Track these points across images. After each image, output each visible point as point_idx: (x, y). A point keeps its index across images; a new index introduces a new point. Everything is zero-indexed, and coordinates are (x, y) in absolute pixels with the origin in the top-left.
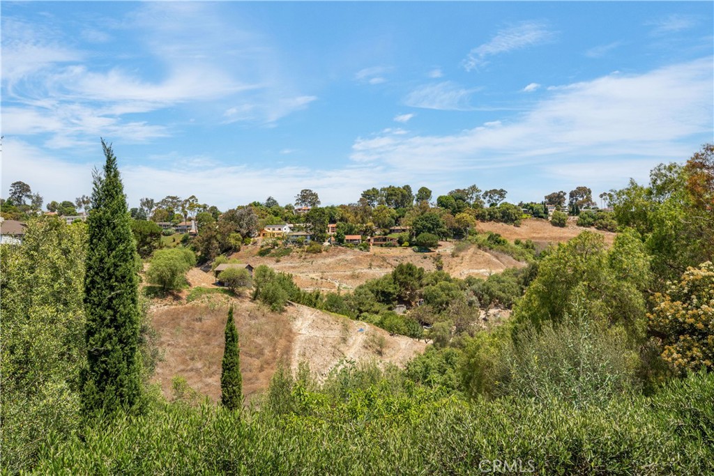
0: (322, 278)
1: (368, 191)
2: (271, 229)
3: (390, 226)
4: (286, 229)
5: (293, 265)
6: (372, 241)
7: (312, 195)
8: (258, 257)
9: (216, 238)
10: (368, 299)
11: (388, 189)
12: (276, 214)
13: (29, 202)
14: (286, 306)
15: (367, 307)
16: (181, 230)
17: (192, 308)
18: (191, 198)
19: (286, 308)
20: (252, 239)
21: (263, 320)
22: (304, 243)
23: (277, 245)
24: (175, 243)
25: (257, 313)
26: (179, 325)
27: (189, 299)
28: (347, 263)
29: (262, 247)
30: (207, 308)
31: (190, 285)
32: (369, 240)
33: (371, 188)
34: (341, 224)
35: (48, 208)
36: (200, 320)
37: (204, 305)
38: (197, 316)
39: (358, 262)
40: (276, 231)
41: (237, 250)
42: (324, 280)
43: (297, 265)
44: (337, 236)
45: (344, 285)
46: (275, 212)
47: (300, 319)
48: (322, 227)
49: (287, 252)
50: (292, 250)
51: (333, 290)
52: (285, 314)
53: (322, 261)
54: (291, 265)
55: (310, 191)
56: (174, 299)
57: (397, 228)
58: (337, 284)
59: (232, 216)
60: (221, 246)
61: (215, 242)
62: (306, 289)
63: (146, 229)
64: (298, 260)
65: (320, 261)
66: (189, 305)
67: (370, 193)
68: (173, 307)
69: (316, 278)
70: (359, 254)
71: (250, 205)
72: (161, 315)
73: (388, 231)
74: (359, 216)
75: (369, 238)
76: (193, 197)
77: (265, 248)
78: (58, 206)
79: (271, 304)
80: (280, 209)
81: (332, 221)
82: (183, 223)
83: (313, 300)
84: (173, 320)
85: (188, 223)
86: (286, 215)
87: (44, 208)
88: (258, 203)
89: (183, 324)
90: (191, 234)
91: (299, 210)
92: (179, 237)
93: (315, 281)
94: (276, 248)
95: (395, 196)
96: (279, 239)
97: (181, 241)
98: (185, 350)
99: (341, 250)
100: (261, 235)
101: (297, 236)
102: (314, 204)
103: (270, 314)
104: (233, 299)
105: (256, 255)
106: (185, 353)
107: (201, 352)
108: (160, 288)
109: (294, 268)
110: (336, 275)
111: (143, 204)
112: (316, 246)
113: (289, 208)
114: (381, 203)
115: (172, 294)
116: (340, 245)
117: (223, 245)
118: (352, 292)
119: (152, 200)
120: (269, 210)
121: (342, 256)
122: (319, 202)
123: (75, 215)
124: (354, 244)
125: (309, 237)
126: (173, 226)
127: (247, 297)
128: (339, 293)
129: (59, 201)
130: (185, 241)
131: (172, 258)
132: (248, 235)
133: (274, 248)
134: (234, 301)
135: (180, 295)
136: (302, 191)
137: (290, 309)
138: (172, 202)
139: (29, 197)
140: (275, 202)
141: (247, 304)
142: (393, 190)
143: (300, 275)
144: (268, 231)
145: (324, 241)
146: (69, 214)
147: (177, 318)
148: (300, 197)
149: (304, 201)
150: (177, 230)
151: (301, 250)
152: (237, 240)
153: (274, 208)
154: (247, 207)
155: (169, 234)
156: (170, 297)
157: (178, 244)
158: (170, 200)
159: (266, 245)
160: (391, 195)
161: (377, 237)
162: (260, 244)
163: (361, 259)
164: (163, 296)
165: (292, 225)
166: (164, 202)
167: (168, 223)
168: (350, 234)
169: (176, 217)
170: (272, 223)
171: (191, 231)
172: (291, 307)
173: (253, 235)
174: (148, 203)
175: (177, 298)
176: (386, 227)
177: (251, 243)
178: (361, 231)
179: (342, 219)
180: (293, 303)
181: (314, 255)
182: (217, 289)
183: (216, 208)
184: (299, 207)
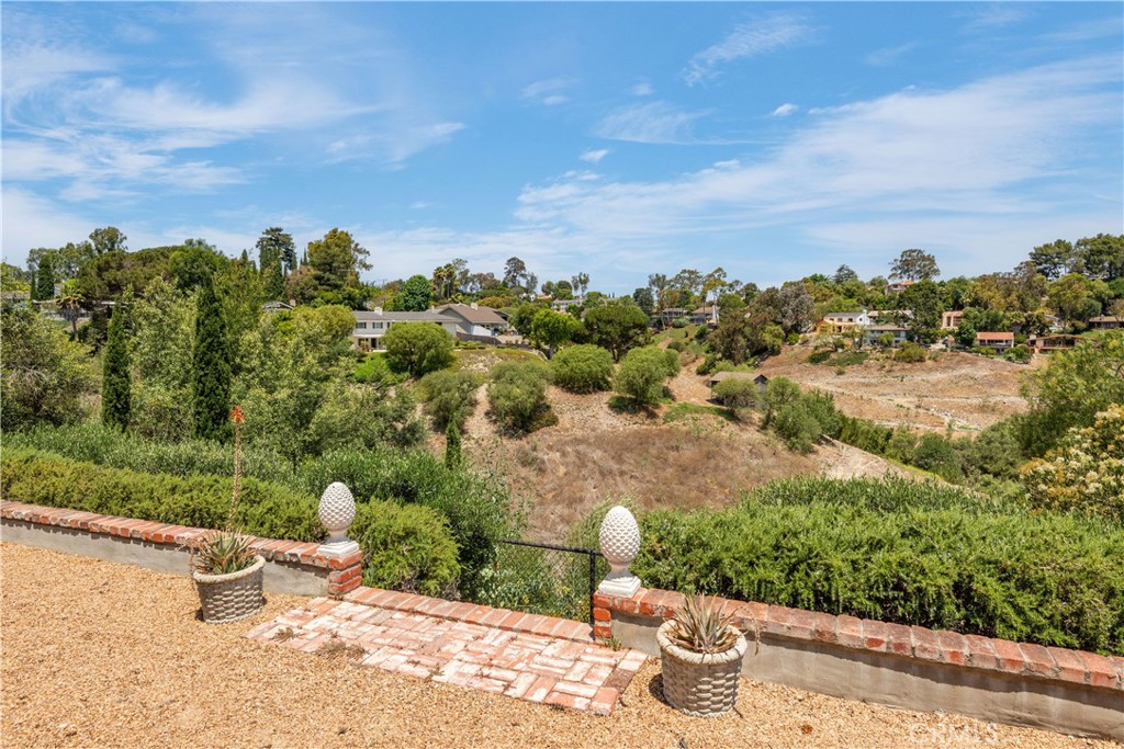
0: (918, 407)
1: (1046, 246)
2: (836, 319)
3: (1090, 316)
4: (863, 320)
5: (866, 380)
6: (1040, 343)
7: (924, 258)
8: (808, 365)
9: (743, 333)
10: (1004, 451)
11: (1094, 240)
12: (850, 294)
13: (523, 283)
14: (820, 444)
15: (1001, 464)
16: (698, 320)
17: (669, 431)
18: (716, 271)
19: (816, 447)
20: (801, 336)
21: (771, 461)
22: (894, 345)
23: (842, 346)
24: (688, 339)
25: (764, 449)
26: (647, 452)
27: (668, 418)
28: (974, 384)
29: (816, 348)
30: (688, 433)
31: (674, 399)
32: (1033, 342)
33: (1052, 241)
34: (974, 311)
35: (543, 291)
36: (677, 448)
37: (685, 428)
38: (674, 443)
39: (999, 382)
40: (845, 323)
41: (775, 352)
42: (921, 411)
43: (873, 381)
44: (959, 334)
45: (964, 423)
46: (848, 290)
47: (840, 468)
48: (929, 318)
49: (858, 358)
50: (867, 355)
51: (938, 430)
52: (813, 456)
53: (924, 376)
54: (863, 380)
55: (920, 251)
56: (648, 417)
57: (1106, 319)
58: (947, 420)
59: (771, 299)
60: (751, 345)
61: (740, 338)
62: (884, 423)
63: (628, 318)
64: (877, 374)
65: (919, 377)
66: (664, 427)
67: (1050, 251)
68: (645, 427)
69: (906, 405)
70: (1003, 369)
71: (805, 280)
72: (628, 436)
73: (1081, 325)
74: (1014, 296)
75: (1033, 337)
76: (720, 269)
77: (821, 350)
78: (553, 288)
79: (789, 437)
80: (860, 286)
81: (958, 306)
82: (700, 310)
83: (880, 441)
84: (641, 444)
85: (707, 310)
86: (869, 296)
87: (538, 290)
88: (821, 276)
89: (653, 451)
90: (710, 326)
91: (896, 286)
92: (694, 330)
93: (905, 411)
94: (840, 350)
95: (1109, 254)
96: (845, 335)
97: (696, 337)
98: (651, 486)
99: (965, 360)
100: (818, 329)
101: (882, 332)
102: (927, 275)
103: (785, 454)
104: (731, 424)
105: (806, 361)
106: (651, 491)
107: (672, 493)
108: (630, 399)
109: (867, 385)
110: (947, 403)
111: (653, 283)
112: (914, 349)
113: (877, 283)
114: (1077, 269)
115: (646, 410)
116: (965, 350)
117: (753, 344)
118: (974, 436)
119: (664, 277)
120: (839, 287)
121: (966, 370)
122: (936, 272)
123: (570, 299)
124: (998, 349)
125: (903, 334)
126: (688, 314)
127: (754, 424)
128: (949, 435)
129: (555, 281)
130: (701, 336)
131: (647, 360)
132: (796, 328)
133: (836, 350)
134: (732, 427)
135: (656, 411)
136: (904, 252)
137: (824, 451)
138: (689, 279)
139: (523, 276)
140: (851, 274)
141: (752, 435)
142: (1104, 243)
143: (877, 398)
144: (831, 322)
145: (934, 342)
146: (563, 297)
147: (647, 443)
148: (899, 264)
149: (907, 271)
150: (692, 320)
151: (884, 356)
152: (776, 336)
153: (848, 284)
154: (798, 283)
155: (680, 326)
156: (643, 413)
157: (691, 340)
158: (687, 275)
159: (822, 346)
160: (1100, 252)
161: (1053, 336)
162: (812, 344)
163: (1006, 378)
164: (634, 412)
165: (875, 313)
166: (678, 278)
167: (680, 310)
168: (992, 330)
169: (692, 300)
170: (839, 309)
171: (711, 322)
172: (829, 448)
173: (804, 329)
174: (659, 281)
175: (652, 415)
176: (1080, 317)
177: (800, 341)
178: (1016, 324)
179: (975, 303)
180: (835, 441)
181: (908, 366)
182: (709, 408)
183: (754, 285)
184: (897, 281)
